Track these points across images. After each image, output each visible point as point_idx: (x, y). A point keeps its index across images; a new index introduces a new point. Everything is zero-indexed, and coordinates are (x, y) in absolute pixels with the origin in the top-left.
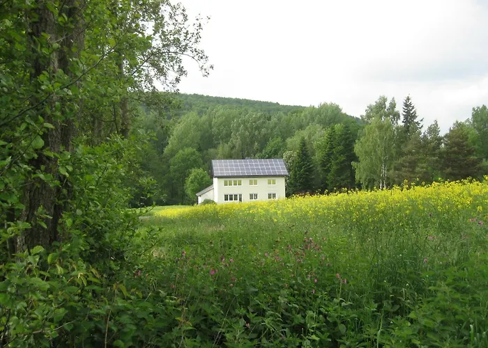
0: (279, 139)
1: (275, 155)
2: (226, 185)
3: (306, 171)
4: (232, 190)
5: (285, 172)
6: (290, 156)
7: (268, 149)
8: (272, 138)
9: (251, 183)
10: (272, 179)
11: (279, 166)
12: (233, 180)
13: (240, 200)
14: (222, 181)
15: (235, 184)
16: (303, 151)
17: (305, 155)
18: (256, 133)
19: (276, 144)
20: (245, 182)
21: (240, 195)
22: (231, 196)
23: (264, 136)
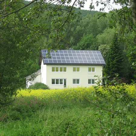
0: (91, 35)
1: (87, 47)
2: (53, 70)
3: (117, 61)
4: (58, 75)
5: (102, 61)
6: (104, 49)
7: (82, 43)
8: (86, 34)
9: (74, 70)
10: (92, 67)
11: (96, 56)
12: (59, 67)
13: (65, 84)
14: (50, 67)
15: (61, 70)
16: (115, 45)
17: (117, 48)
18: (72, 29)
19: (88, 39)
20: (70, 69)
21: (65, 80)
22: (57, 80)
23: (78, 32)
